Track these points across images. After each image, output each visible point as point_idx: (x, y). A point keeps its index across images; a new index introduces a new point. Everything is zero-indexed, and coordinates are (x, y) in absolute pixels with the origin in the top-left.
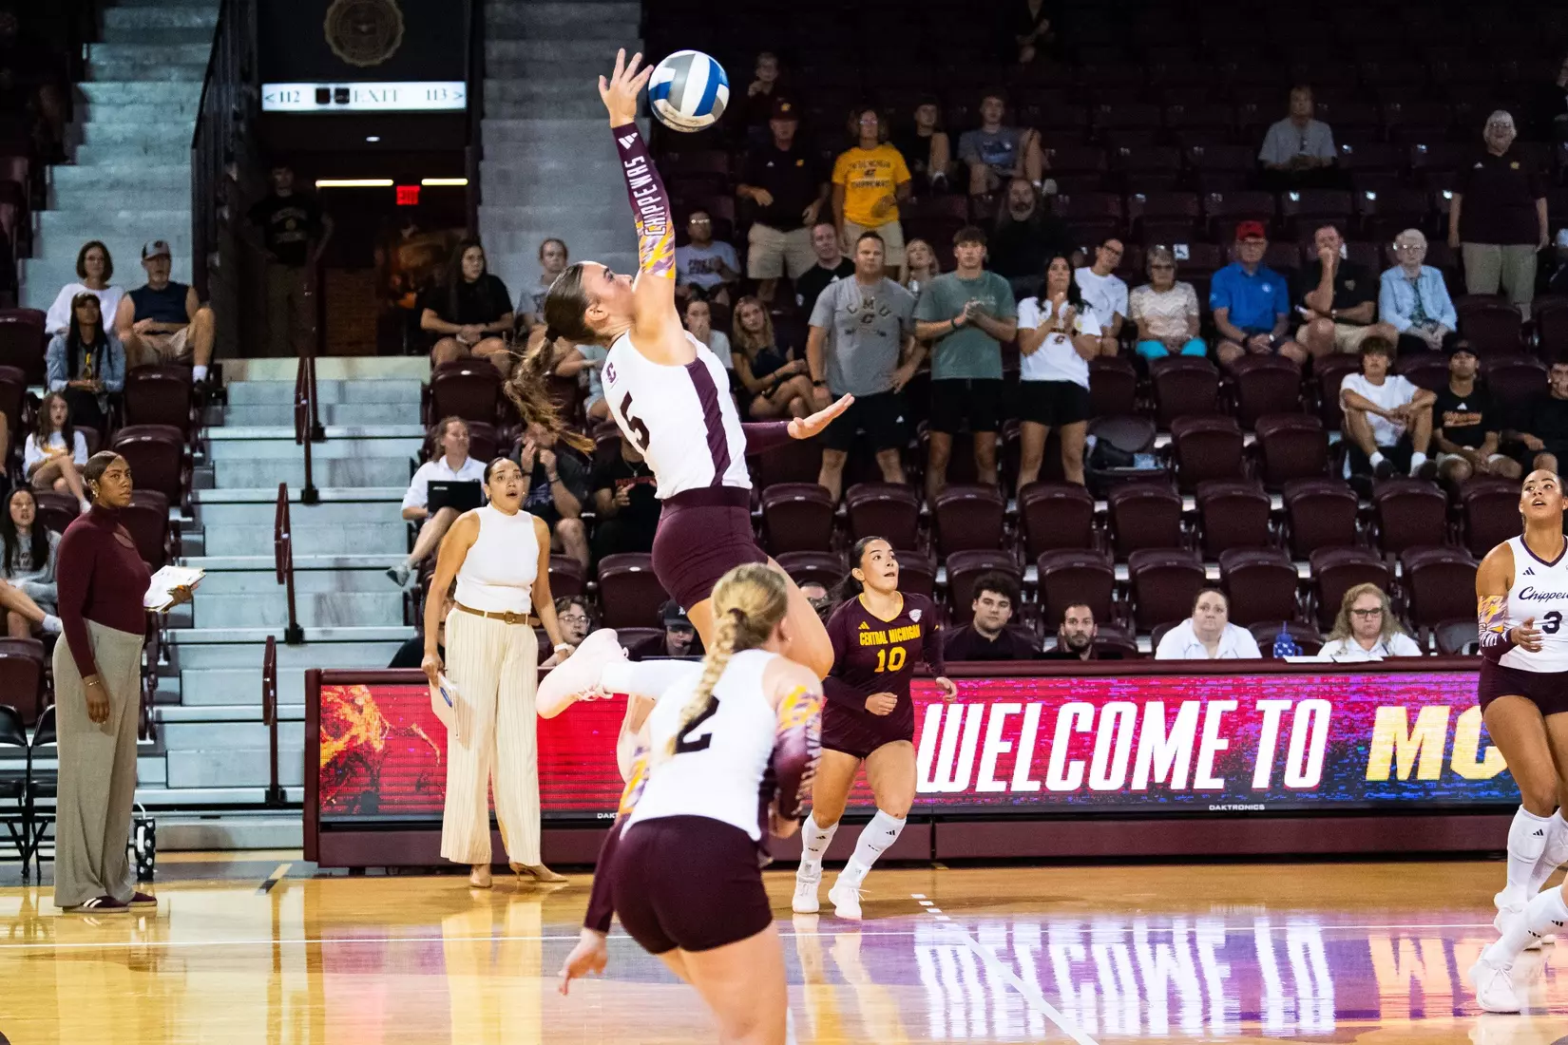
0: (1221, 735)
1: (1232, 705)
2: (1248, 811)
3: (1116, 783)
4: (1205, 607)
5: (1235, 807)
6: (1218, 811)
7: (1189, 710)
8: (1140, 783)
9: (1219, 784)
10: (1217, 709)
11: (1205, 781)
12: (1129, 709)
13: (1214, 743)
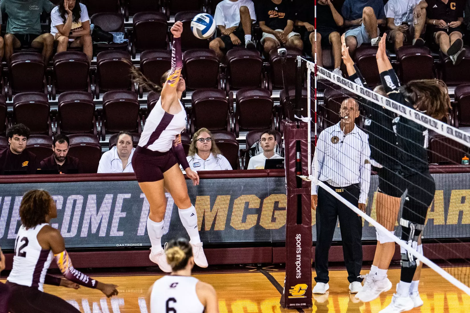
0: (122, 211)
1: (128, 196)
2: (135, 246)
3: (73, 233)
4: (122, 142)
5: (128, 245)
6: (121, 247)
7: (108, 198)
8: (84, 233)
9: (121, 233)
10: (121, 197)
11: (115, 232)
12: (80, 199)
13: (119, 214)
